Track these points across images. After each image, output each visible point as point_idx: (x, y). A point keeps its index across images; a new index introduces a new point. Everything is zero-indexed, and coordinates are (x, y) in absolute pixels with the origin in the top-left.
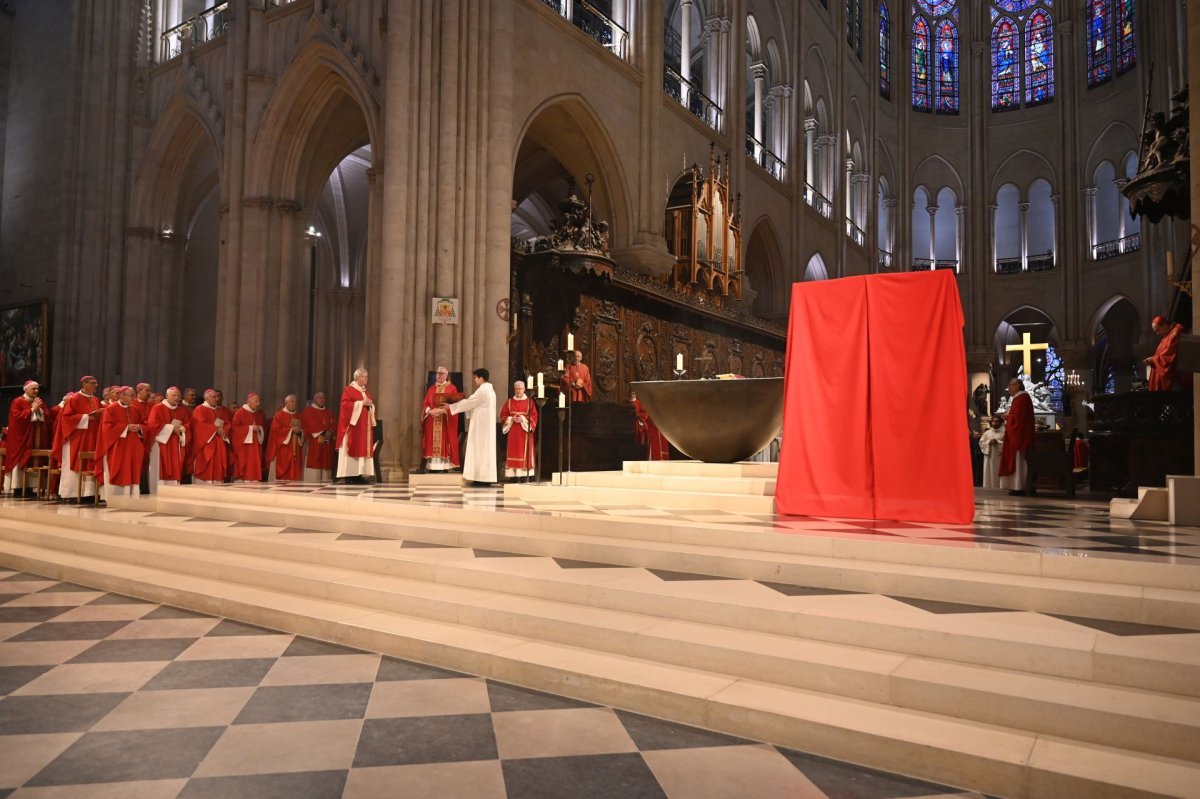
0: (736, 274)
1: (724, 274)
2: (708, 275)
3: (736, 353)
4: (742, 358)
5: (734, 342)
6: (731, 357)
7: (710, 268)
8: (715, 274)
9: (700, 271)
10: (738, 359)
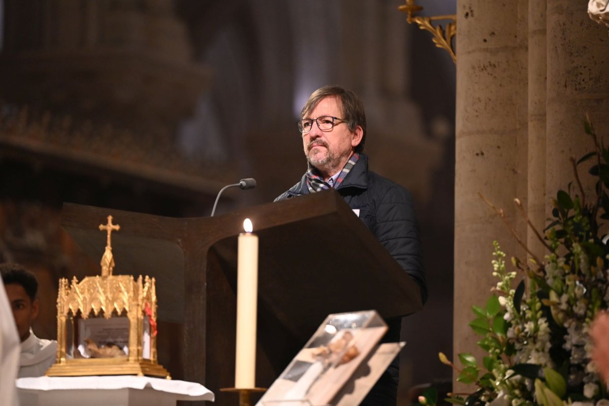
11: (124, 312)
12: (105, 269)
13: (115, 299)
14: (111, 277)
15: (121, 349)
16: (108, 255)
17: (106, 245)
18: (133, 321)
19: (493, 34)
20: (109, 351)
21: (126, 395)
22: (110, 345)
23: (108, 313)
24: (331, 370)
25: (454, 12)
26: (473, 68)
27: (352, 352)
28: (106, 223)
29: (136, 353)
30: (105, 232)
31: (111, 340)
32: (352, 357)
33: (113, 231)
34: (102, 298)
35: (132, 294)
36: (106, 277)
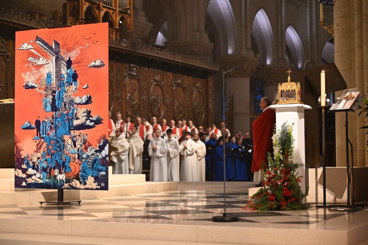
0: (127, 9)
1: (115, 10)
2: (97, 11)
3: (132, 77)
4: (139, 81)
5: (130, 67)
6: (127, 79)
7: (99, 5)
8: (105, 10)
9: (88, 8)
10: (135, 82)
11: (294, 90)
12: (289, 81)
13: (292, 88)
14: (290, 83)
15: (292, 98)
16: (289, 78)
17: (289, 76)
18: (297, 92)
19: (344, 29)
20: (290, 99)
21: (297, 108)
22: (290, 97)
23: (291, 91)
24: (348, 101)
25: (333, 25)
26: (339, 37)
27: (353, 96)
28: (288, 71)
29: (297, 99)
30: (288, 73)
31: (290, 96)
32: (353, 98)
33: (290, 73)
34: (289, 87)
35: (296, 86)
36: (289, 83)
